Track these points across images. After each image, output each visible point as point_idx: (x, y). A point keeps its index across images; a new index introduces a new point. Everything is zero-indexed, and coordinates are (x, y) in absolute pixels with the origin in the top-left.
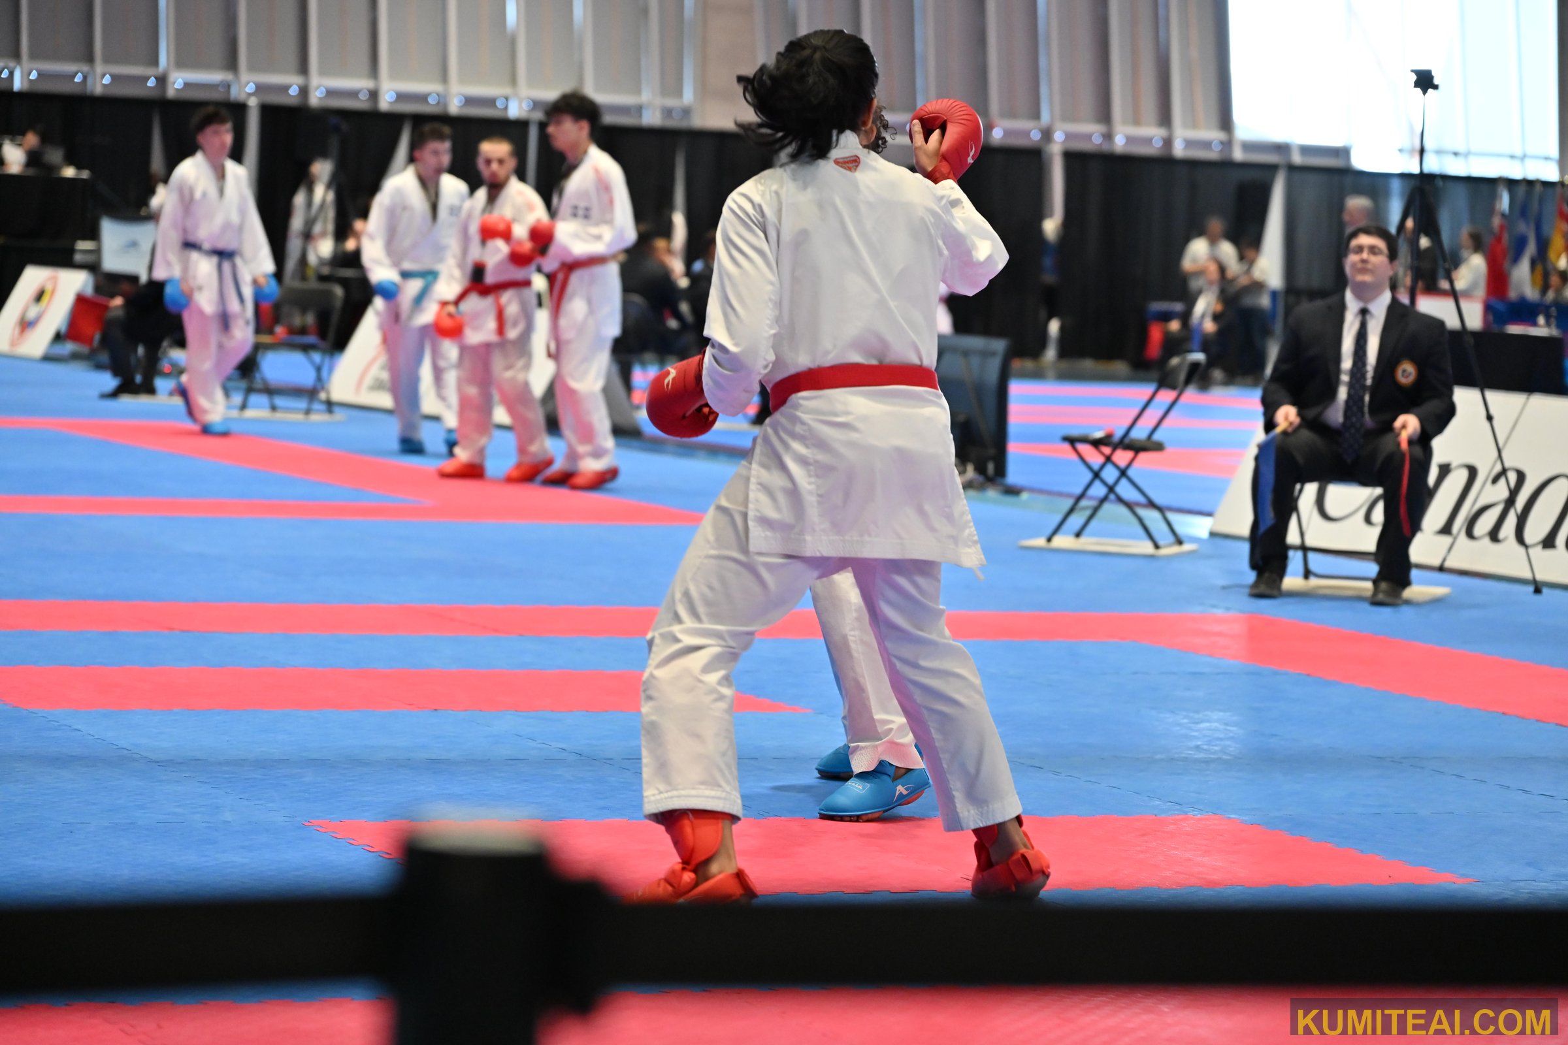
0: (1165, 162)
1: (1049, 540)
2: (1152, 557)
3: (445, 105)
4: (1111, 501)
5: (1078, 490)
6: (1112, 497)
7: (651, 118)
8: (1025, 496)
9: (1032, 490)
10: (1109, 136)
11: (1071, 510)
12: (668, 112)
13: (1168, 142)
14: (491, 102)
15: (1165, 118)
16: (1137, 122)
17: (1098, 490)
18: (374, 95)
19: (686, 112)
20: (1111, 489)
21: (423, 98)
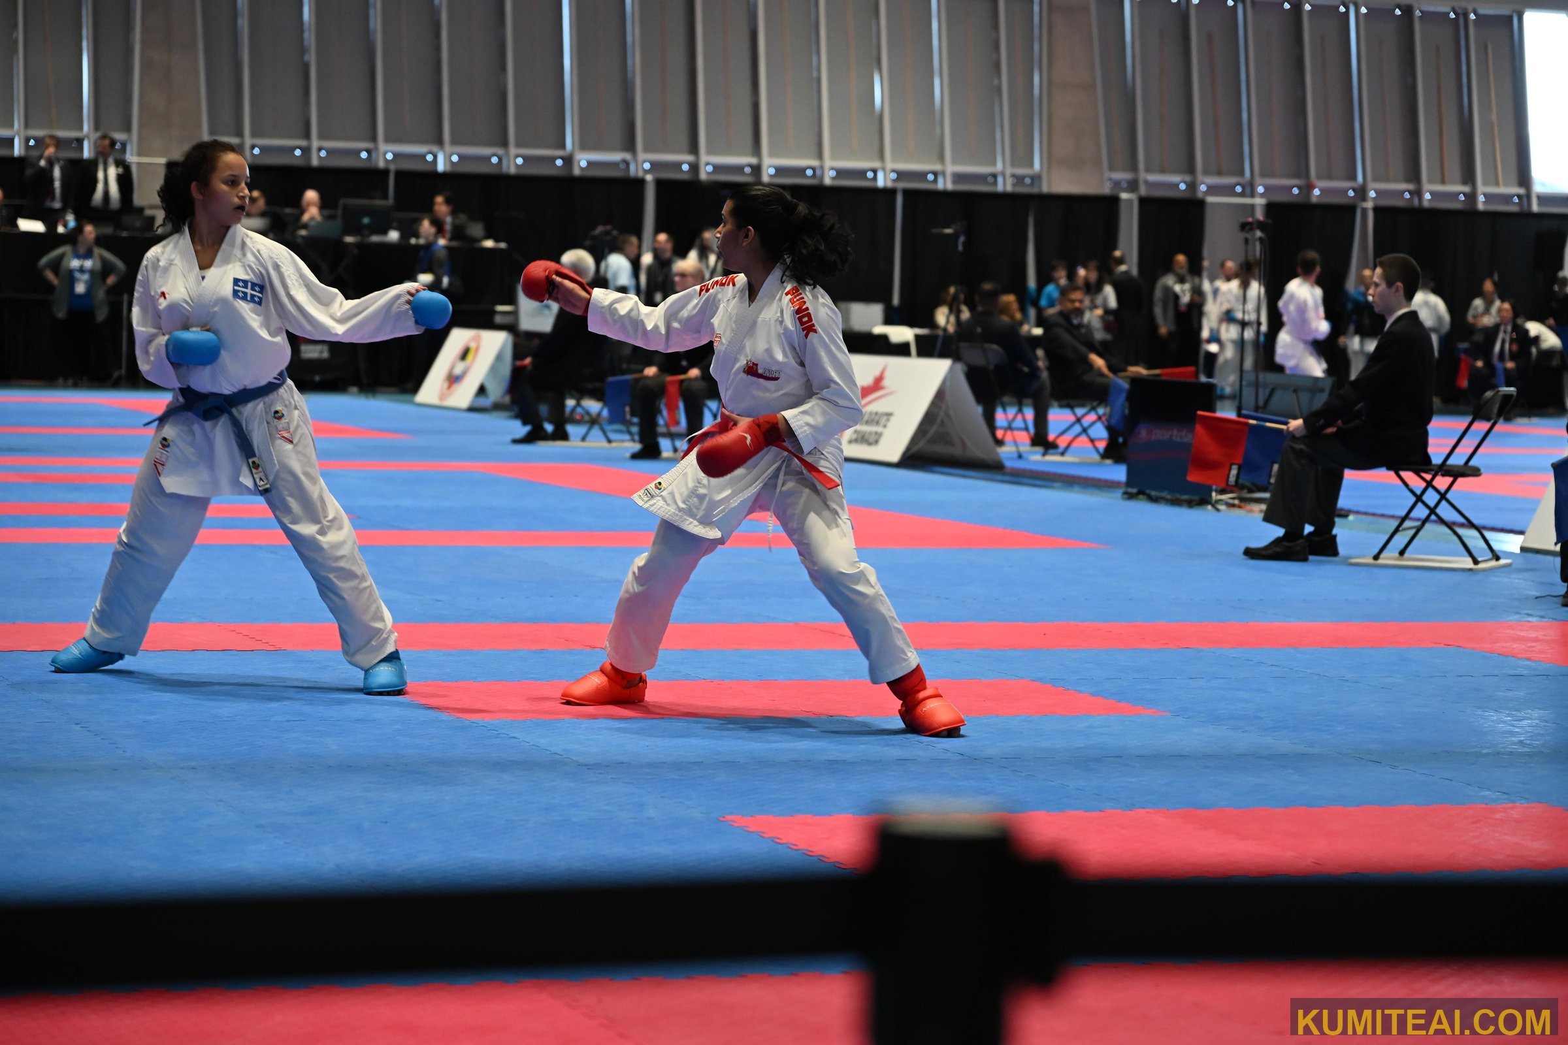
0: (1469, 215)
1: (1376, 557)
2: (1470, 570)
3: (822, 178)
4: (1434, 522)
5: (1403, 513)
6: (1433, 517)
7: (1004, 185)
8: (1351, 518)
9: (1357, 512)
10: (1418, 193)
11: (1396, 531)
12: (1019, 179)
13: (1472, 197)
14: (861, 174)
15: (1468, 177)
16: (1443, 182)
17: (1421, 512)
18: (757, 169)
19: (1036, 178)
20: (1432, 511)
21: (801, 171)
